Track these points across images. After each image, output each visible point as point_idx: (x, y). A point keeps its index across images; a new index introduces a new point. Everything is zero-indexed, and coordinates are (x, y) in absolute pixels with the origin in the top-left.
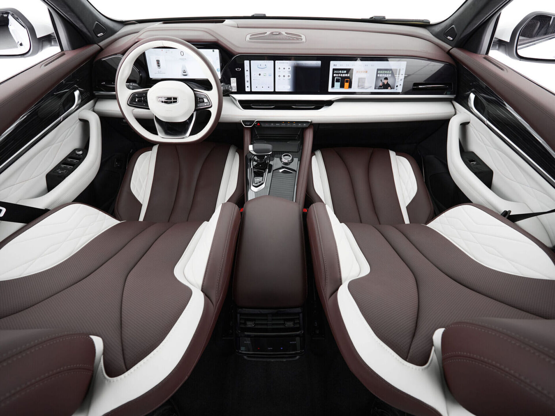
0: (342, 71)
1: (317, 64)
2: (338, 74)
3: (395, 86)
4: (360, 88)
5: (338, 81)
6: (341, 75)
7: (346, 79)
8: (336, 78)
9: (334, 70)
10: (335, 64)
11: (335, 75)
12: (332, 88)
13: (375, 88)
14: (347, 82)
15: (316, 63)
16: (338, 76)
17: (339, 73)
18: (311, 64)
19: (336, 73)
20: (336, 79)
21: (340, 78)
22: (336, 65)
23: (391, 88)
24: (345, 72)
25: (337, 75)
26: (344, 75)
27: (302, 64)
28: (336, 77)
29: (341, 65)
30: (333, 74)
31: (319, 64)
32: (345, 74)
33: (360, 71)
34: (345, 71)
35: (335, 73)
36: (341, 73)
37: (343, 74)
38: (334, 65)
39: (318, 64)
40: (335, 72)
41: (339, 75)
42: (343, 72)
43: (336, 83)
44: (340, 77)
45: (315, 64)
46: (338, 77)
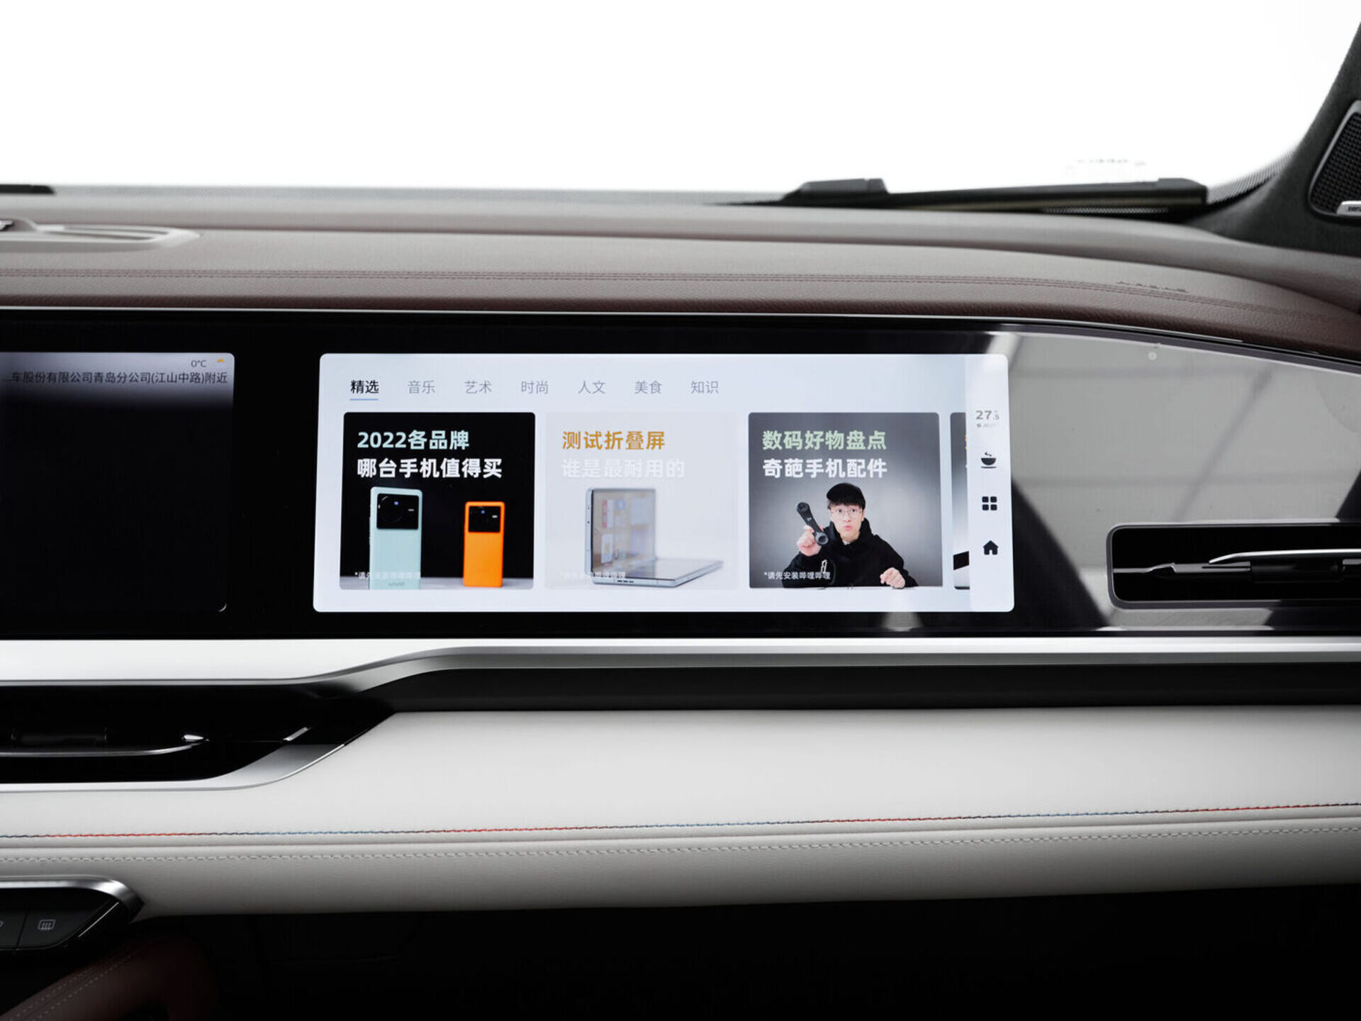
0: (428, 436)
1: (195, 377)
2: (397, 455)
3: (948, 562)
4: (608, 574)
5: (396, 515)
6: (428, 467)
7: (469, 504)
8: (375, 492)
9: (355, 423)
10: (366, 378)
11: (366, 467)
12: (350, 580)
13: (757, 581)
14: (483, 523)
15: (189, 370)
16: (400, 475)
17: (407, 453)
18: (146, 377)
19: (379, 454)
20: (380, 496)
21: (417, 493)
22: (374, 384)
23: (904, 573)
24: (461, 439)
25: (388, 467)
26: (451, 469)
27: (64, 376)
28: (377, 481)
29: (414, 387)
30: (351, 455)
31: (222, 378)
32: (460, 455)
33: (598, 435)
34: (454, 435)
35: (369, 453)
36: (427, 453)
37: (440, 455)
38: (356, 386)
39: (209, 376)
40: (367, 439)
41: (408, 467)
42: (438, 440)
43: (382, 541)
44: (416, 481)
45: (183, 377)
46: (399, 480)
